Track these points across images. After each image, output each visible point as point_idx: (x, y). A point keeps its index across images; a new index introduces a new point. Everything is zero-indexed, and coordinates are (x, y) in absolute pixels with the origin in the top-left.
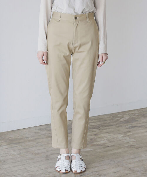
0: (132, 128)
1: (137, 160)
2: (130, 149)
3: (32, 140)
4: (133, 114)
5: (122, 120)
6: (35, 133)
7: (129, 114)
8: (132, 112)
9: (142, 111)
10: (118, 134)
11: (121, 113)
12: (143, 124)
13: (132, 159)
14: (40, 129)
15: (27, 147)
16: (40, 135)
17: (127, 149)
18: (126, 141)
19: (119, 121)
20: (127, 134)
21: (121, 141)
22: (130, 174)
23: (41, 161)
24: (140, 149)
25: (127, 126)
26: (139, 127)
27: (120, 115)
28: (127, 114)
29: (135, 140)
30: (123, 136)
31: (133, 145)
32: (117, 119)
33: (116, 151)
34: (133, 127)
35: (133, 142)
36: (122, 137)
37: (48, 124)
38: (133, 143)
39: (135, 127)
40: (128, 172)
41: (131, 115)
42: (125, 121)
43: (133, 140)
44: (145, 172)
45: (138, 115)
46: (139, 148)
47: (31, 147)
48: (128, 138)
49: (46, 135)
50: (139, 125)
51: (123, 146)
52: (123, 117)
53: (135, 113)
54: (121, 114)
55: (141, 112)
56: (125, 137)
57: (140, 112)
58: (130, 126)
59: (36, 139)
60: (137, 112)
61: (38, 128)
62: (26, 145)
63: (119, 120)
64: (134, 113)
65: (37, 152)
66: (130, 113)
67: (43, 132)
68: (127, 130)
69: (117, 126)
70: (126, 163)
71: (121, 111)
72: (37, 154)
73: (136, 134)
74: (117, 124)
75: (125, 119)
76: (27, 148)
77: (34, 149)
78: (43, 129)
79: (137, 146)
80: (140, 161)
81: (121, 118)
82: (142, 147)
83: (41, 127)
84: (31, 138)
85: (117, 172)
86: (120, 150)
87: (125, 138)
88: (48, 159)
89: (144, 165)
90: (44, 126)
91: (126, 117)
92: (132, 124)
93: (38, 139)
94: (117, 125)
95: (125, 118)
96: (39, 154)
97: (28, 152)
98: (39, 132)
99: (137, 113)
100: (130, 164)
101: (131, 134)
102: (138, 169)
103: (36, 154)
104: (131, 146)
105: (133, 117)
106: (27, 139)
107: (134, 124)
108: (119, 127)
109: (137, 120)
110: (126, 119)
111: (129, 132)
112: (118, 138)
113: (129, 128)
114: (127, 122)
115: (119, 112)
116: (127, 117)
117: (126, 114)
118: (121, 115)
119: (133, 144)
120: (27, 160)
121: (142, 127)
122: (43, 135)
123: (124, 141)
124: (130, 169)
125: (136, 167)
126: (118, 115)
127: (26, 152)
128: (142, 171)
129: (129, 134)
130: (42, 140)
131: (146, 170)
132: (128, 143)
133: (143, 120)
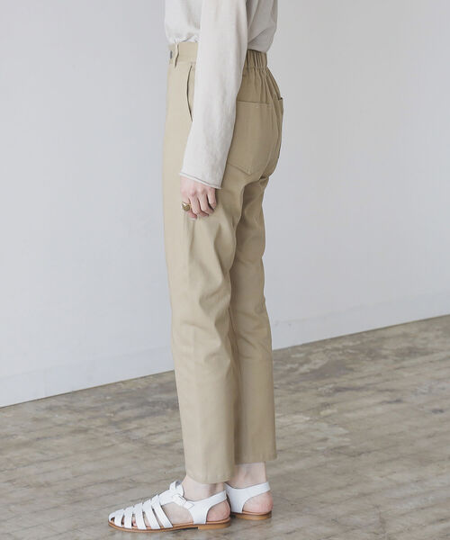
0: (338, 394)
1: (355, 490)
2: (331, 459)
3: (26, 444)
4: (338, 349)
5: (305, 368)
6: (36, 420)
7: (324, 352)
8: (336, 345)
9: (365, 340)
10: (296, 413)
11: (300, 349)
12: (371, 381)
13: (340, 488)
14: (50, 409)
15: (11, 465)
16: (51, 428)
17: (322, 459)
18: (320, 436)
19: (297, 373)
20: (322, 413)
21: (302, 434)
22: (334, 535)
23: (57, 507)
24: (363, 456)
25: (320, 389)
26: (359, 389)
27: (298, 356)
28: (321, 349)
29: (345, 432)
30: (308, 418)
31: (341, 447)
32: (289, 366)
33: (289, 467)
34: (338, 390)
35: (341, 436)
36: (307, 422)
37: (76, 392)
38: (341, 439)
39: (346, 389)
40: (329, 530)
41: (332, 353)
42: (313, 371)
43: (341, 430)
44: (381, 529)
45: (351, 351)
46: (360, 454)
47: (25, 466)
48: (325, 425)
49: (71, 425)
50: (359, 383)
51: (313, 450)
52: (307, 361)
53: (345, 347)
54: (301, 352)
55: (363, 343)
56: (317, 421)
57: (358, 342)
58: (331, 386)
59: (38, 439)
60: (351, 344)
61: (43, 405)
62: (9, 460)
63: (296, 370)
64: (340, 346)
65: (41, 480)
66: (329, 347)
67: (59, 418)
68: (322, 400)
69: (290, 390)
70: (322, 502)
71: (300, 343)
72: (43, 486)
73: (349, 411)
74: (289, 383)
75: (313, 367)
76: (12, 470)
77: (32, 470)
78: (59, 407)
79: (354, 447)
80: (364, 495)
81: (301, 364)
82: (369, 452)
83: (53, 402)
84: (22, 438)
85: (295, 531)
86: (301, 465)
87: (316, 424)
88: (79, 501)
89: (378, 507)
90: (64, 399)
91: (317, 361)
92: (336, 380)
93: (45, 438)
94: (291, 387)
95: (315, 364)
96: (48, 484)
97: (15, 480)
98: (48, 416)
99: (352, 348)
100: (333, 504)
101: (335, 411)
102: (357, 519)
103: (40, 486)
104: (337, 450)
105: (339, 358)
106: (11, 440)
107: (343, 381)
108: (296, 391)
109: (352, 370)
110: (317, 367)
111: (326, 405)
112: (295, 426)
113: (329, 395)
114: (319, 374)
115: (295, 347)
116: (319, 361)
117: (316, 351)
118: (302, 355)
119: (343, 444)
120: (12, 507)
121: (368, 390)
122: (60, 425)
123: (312, 433)
124: (335, 521)
125: (353, 513)
126: (293, 356)
127: (10, 481)
128: (370, 525)
129: (329, 411)
130: (57, 442)
131: (383, 522)
132: (325, 440)
133: (371, 368)
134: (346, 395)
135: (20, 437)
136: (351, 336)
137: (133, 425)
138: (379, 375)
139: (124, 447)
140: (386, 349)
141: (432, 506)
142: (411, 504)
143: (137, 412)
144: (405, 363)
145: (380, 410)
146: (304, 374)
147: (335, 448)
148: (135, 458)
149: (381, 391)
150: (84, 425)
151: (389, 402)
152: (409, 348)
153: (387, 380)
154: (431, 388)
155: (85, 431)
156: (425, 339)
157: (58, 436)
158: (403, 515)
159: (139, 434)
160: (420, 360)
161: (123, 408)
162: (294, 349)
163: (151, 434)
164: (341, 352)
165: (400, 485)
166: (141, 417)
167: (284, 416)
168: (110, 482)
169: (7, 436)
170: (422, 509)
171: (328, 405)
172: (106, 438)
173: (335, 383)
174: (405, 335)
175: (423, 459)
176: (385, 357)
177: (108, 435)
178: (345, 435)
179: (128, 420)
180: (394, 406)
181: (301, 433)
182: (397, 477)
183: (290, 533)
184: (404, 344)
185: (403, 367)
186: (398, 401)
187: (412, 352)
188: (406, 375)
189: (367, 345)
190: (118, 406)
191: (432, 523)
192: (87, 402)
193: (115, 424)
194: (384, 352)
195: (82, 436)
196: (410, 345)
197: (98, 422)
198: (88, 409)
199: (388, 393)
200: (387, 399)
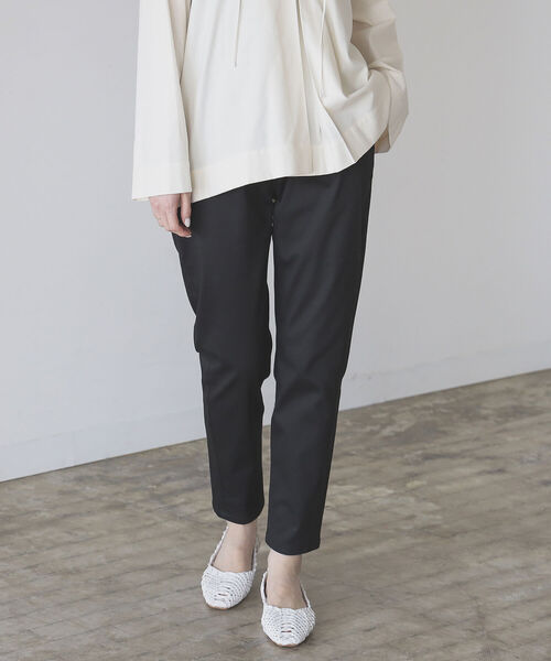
0: (427, 463)
1: (448, 579)
2: (420, 540)
3: (52, 522)
4: (428, 408)
5: (387, 431)
6: (62, 493)
7: (411, 411)
8: (427, 403)
9: (460, 397)
10: (377, 485)
12: (466, 447)
13: (429, 576)
14: (80, 480)
15: (32, 548)
16: (80, 502)
17: (408, 541)
18: (406, 513)
19: (378, 437)
20: (410, 485)
21: (385, 510)
22: (422, 633)
23: (88, 598)
24: (457, 538)
25: (406, 456)
26: (453, 456)
27: (380, 416)
28: (406, 408)
29: (437, 508)
30: (391, 492)
31: (434, 527)
32: (368, 429)
33: (368, 551)
34: (427, 457)
36: (390, 496)
38: (431, 516)
39: (437, 456)
40: (416, 627)
41: (421, 412)
42: (398, 434)
43: (431, 506)
44: (480, 627)
45: (445, 411)
46: (454, 535)
47: (48, 549)
48: (412, 500)
49: (106, 498)
50: (454, 449)
51: (396, 530)
52: (391, 422)
53: (437, 406)
54: (383, 412)
55: (458, 401)
56: (401, 494)
57: (453, 400)
58: (419, 452)
59: (65, 516)
60: (444, 402)
61: (72, 475)
62: (29, 541)
63: (378, 432)
64: (430, 404)
65: (69, 565)
66: (417, 405)
67: (91, 490)
68: (408, 469)
69: (371, 457)
70: (408, 593)
71: (382, 401)
72: (70, 573)
73: (442, 483)
74: (368, 449)
75: (398, 430)
76: (33, 553)
77: (58, 553)
78: (90, 478)
79: (446, 527)
80: (460, 584)
81: (384, 426)
82: (465, 532)
83: (84, 472)
84: (46, 515)
85: (374, 628)
86: (382, 547)
87: (400, 499)
89: (476, 598)
91: (403, 422)
92: (426, 446)
93: (74, 515)
94: (372, 454)
95: (401, 426)
96: (78, 571)
97: (37, 565)
98: (78, 488)
99: (445, 406)
100: (421, 595)
101: (425, 482)
102: (451, 613)
103: (67, 573)
104: (426, 530)
105: (429, 419)
106: (34, 518)
107: (434, 447)
108: (377, 458)
109: (445, 433)
110: (403, 429)
111: (414, 476)
112: (376, 500)
113: (417, 463)
114: (405, 438)
115: (376, 405)
116: (405, 422)
117: (401, 410)
118: (384, 415)
119: (434, 523)
120: (34, 598)
121: (464, 457)
122: (91, 500)
123: (397, 510)
124: (423, 615)
125: (445, 606)
126: (374, 416)
127: (30, 567)
128: (467, 620)
129: (416, 483)
130: (88, 519)
131: (481, 618)
132: (412, 517)
133: (467, 431)
134: (438, 463)
135: (43, 514)
136: (444, 392)
137: (180, 500)
138: (477, 439)
139: (170, 525)
140: (486, 408)
141: (542, 598)
142: (515, 595)
143: (184, 483)
144: (509, 425)
145: (478, 481)
146: (386, 438)
147: (423, 528)
148: (182, 539)
149: (479, 459)
150: (121, 499)
151: (490, 472)
152: (514, 407)
153: (488, 446)
154: (540, 455)
155: (122, 506)
156: (532, 396)
157: (90, 513)
158: (506, 608)
159: (188, 510)
160: (526, 421)
161: (168, 479)
162: (376, 407)
163: (202, 511)
164: (432, 412)
165: (503, 572)
166: (190, 489)
167: (362, 489)
168: (152, 568)
169: (28, 512)
170: (529, 601)
171: (416, 475)
172: (149, 515)
173: (424, 449)
174: (509, 391)
175: (529, 541)
176: (485, 418)
177: (150, 511)
178: (433, 513)
179: (174, 493)
180: (497, 477)
181: (382, 509)
182: (501, 563)
183: (369, 630)
184: (507, 402)
185: (505, 430)
186: (501, 471)
187: (518, 412)
188: (510, 439)
189: (464, 403)
190: (163, 476)
191: (540, 619)
192: (125, 472)
193: (159, 498)
194: (484, 412)
195: (117, 513)
196: (515, 403)
197: (138, 496)
198: (126, 479)
199: (488, 461)
200: (488, 468)
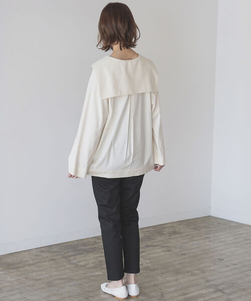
0: (147, 248)
1: (152, 283)
2: (145, 272)
3: (33, 264)
6: (36, 255)
8: (147, 230)
12: (159, 243)
14: (42, 252)
15: (27, 272)
16: (41, 258)
23: (43, 288)
26: (155, 246)
31: (148, 267)
34: (147, 246)
41: (146, 233)
43: (148, 261)
44: (162, 298)
46: (155, 270)
47: (31, 273)
49: (49, 257)
50: (155, 244)
55: (157, 229)
57: (155, 229)
59: (37, 263)
60: (153, 229)
61: (39, 250)
62: (26, 270)
65: (38, 278)
66: (144, 230)
67: (45, 255)
72: (38, 280)
73: (151, 254)
76: (27, 274)
77: (35, 274)
78: (45, 251)
79: (152, 268)
82: (158, 269)
83: (43, 249)
84: (31, 262)
89: (161, 289)
93: (39, 262)
96: (40, 280)
97: (28, 278)
98: (41, 254)
99: (153, 231)
101: (146, 254)
102: (153, 294)
103: (37, 280)
104: (146, 269)
105: (148, 234)
106: (27, 263)
107: (149, 243)
109: (153, 239)
113: (144, 248)
120: (26, 288)
121: (158, 246)
122: (45, 258)
125: (151, 292)
127: (26, 278)
128: (158, 296)
130: (44, 264)
131: (162, 295)
133: (159, 238)
134: (151, 248)
136: (153, 226)
137: (72, 258)
138: (162, 241)
139: (68, 266)
141: (180, 290)
142: (173, 288)
143: (74, 253)
144: (172, 237)
145: (162, 254)
148: (72, 270)
149: (163, 247)
150: (54, 258)
151: (166, 251)
153: (165, 243)
154: (181, 246)
155: (54, 260)
156: (179, 228)
157: (45, 262)
158: (170, 293)
159: (74, 261)
160: (177, 236)
161: (68, 252)
163: (78, 262)
164: (149, 232)
165: (169, 282)
166: (75, 255)
168: (63, 279)
169: (26, 261)
170: (177, 290)
171: (144, 252)
172: (62, 263)
173: (146, 244)
174: (172, 227)
175: (177, 272)
176: (165, 235)
177: (62, 261)
178: (149, 263)
179: (70, 256)
180: (168, 252)
182: (168, 279)
184: (172, 230)
185: (171, 238)
186: (169, 251)
187: (175, 233)
188: (172, 241)
189: (159, 230)
190: (67, 251)
191: (180, 296)
192: (55, 249)
193: (66, 257)
194: (165, 233)
195: (52, 262)
196: (174, 230)
197: (59, 257)
198: (56, 252)
199: (166, 248)
200: (166, 250)
